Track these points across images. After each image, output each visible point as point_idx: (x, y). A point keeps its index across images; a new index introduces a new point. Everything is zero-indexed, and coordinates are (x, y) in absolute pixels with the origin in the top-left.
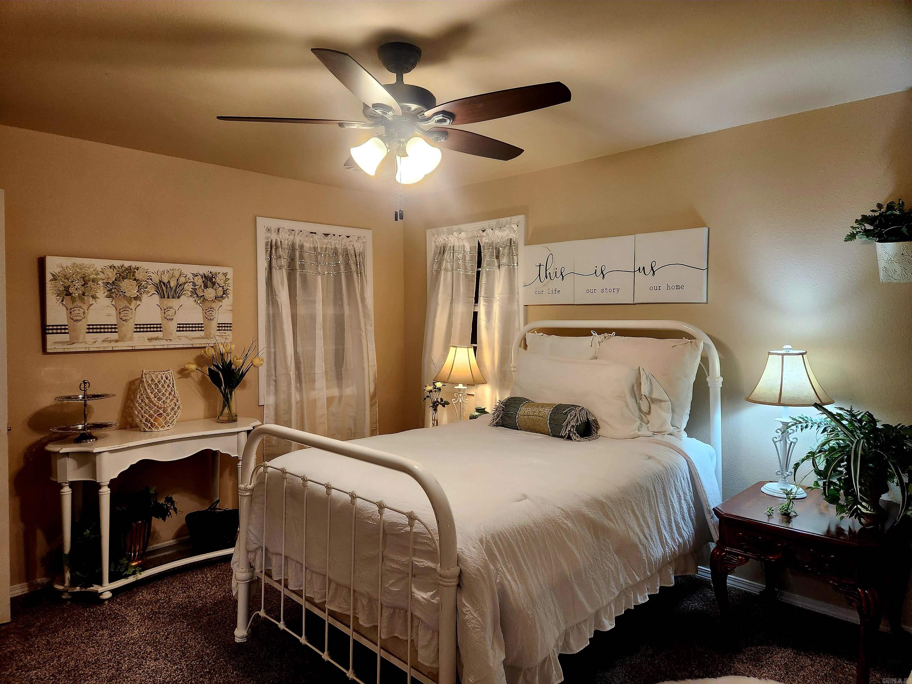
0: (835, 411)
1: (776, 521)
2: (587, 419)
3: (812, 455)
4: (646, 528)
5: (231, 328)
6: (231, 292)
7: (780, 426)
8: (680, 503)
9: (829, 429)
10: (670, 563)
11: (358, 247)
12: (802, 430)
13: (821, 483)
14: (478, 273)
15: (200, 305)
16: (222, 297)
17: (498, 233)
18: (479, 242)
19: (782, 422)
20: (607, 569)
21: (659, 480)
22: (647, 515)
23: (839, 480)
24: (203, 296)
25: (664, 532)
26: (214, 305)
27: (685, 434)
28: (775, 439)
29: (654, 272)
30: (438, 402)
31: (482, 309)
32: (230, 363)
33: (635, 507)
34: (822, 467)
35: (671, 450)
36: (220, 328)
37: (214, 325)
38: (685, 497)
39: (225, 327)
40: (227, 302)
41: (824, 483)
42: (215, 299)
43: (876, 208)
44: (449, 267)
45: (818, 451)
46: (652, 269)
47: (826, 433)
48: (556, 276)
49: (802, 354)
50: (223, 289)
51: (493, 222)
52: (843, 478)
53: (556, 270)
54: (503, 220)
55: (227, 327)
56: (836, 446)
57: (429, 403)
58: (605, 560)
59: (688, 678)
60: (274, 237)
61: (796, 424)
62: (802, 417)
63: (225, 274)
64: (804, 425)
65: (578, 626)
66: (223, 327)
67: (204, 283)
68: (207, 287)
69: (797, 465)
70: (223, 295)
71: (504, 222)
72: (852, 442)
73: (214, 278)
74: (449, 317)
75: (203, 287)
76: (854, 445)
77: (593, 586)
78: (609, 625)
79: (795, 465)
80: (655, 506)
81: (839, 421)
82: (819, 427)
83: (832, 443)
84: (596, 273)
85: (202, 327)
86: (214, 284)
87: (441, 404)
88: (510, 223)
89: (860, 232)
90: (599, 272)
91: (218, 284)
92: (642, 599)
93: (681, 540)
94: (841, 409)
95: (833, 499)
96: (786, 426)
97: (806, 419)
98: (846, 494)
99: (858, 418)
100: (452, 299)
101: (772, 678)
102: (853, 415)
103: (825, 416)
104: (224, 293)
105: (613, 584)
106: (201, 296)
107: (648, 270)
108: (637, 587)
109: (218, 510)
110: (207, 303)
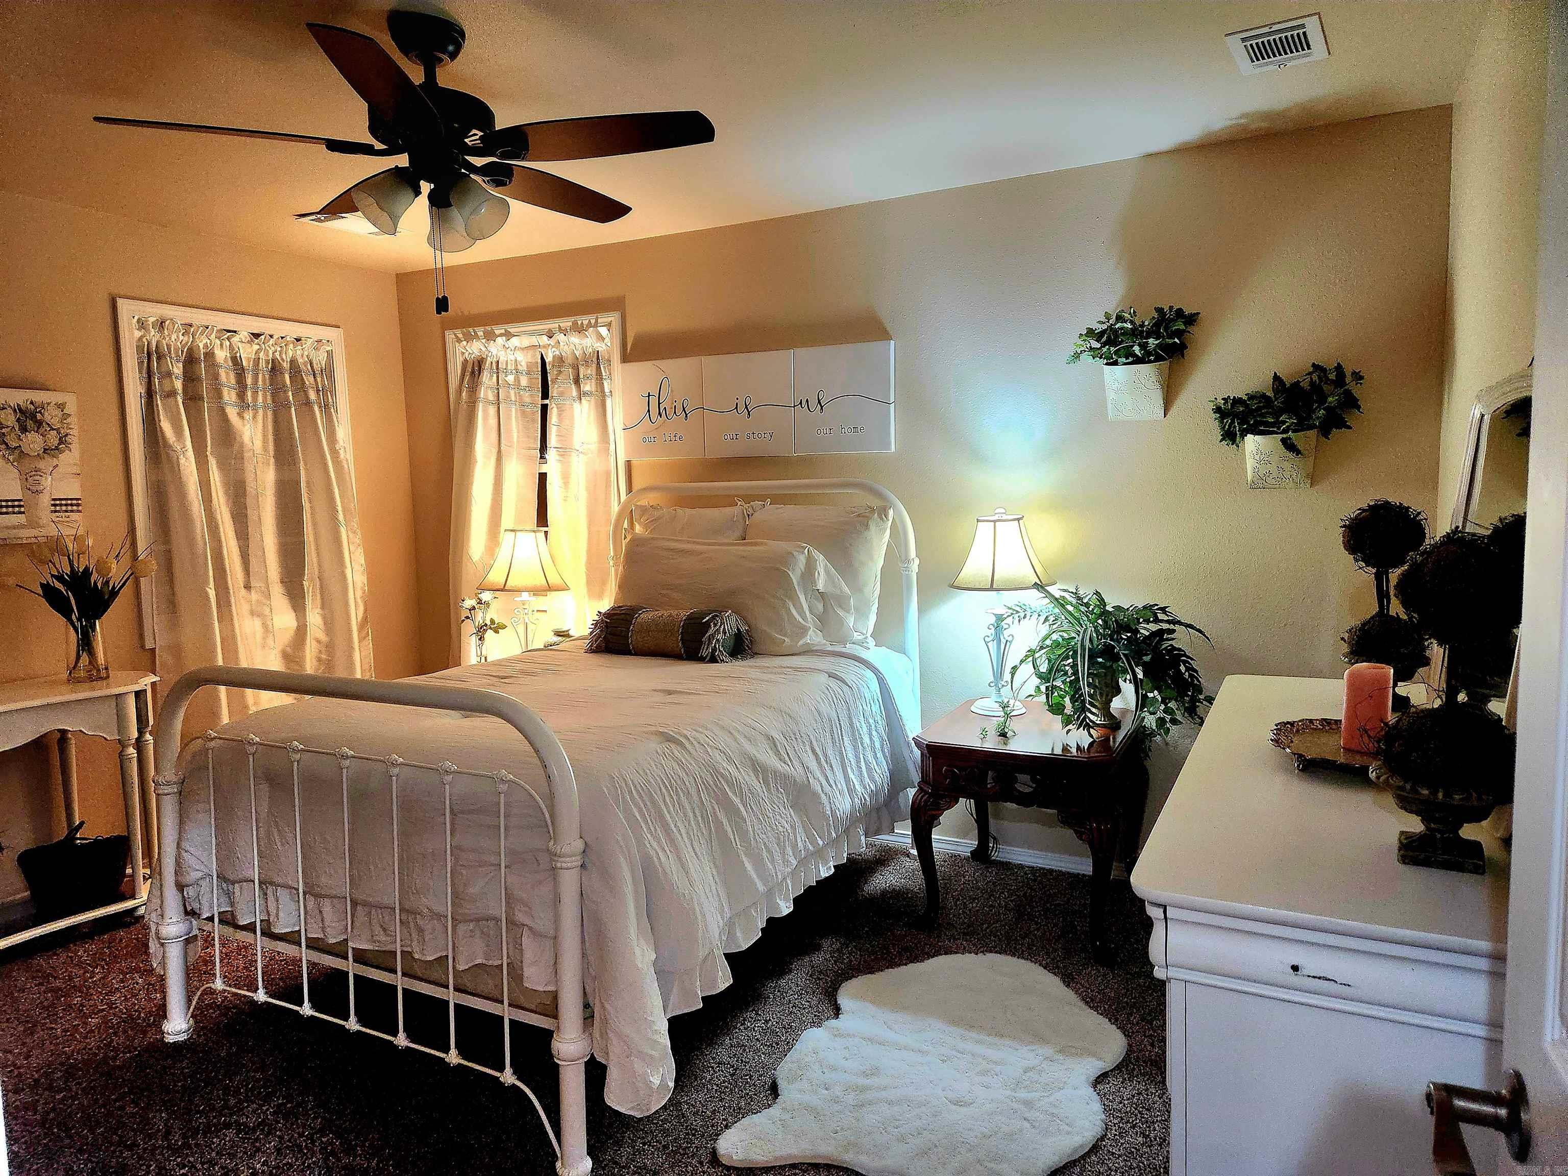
0: (1057, 594)
1: (991, 744)
2: (738, 629)
3: (1032, 652)
4: (829, 771)
5: (80, 508)
6: (74, 439)
7: (993, 620)
8: (870, 735)
9: (1051, 618)
10: (859, 820)
11: (320, 359)
12: (1019, 621)
13: (1043, 688)
14: (544, 408)
15: (15, 464)
16: (57, 448)
17: (575, 339)
18: (542, 355)
19: (995, 615)
20: (781, 829)
21: (843, 703)
22: (830, 752)
23: (1064, 682)
24: (20, 446)
25: (851, 776)
26: (41, 465)
27: (871, 642)
28: (987, 639)
29: (822, 407)
30: (486, 625)
31: (552, 467)
32: (87, 573)
33: (814, 743)
34: (1044, 668)
35: (856, 663)
36: (58, 508)
37: (45, 500)
38: (875, 726)
39: (66, 505)
40: (69, 459)
41: (1047, 688)
42: (44, 452)
43: (1104, 319)
44: (491, 397)
45: (1038, 648)
46: (819, 402)
47: (1047, 623)
48: (675, 412)
49: (1018, 520)
50: (59, 433)
51: (566, 323)
52: (1068, 680)
53: (675, 404)
54: (584, 320)
55: (72, 505)
56: (1060, 640)
57: (468, 628)
58: (778, 817)
59: (888, 968)
60: (153, 336)
61: (1012, 614)
62: (1019, 604)
63: (61, 406)
64: (1022, 615)
65: (746, 911)
66: (61, 505)
67: (19, 422)
68: (26, 431)
69: (1015, 668)
70: (59, 444)
71: (585, 322)
72: (1078, 633)
73: (40, 412)
74: (495, 481)
75: (17, 429)
76: (1081, 635)
77: (765, 854)
78: (785, 908)
79: (1012, 668)
80: (839, 741)
81: (1063, 606)
82: (1039, 615)
83: (1055, 637)
84: (736, 408)
85: (20, 506)
86: (39, 424)
87: (491, 628)
88: (596, 325)
89: (1085, 351)
90: (741, 407)
91: (48, 424)
92: (826, 871)
93: (873, 788)
94: (1065, 591)
95: (1056, 709)
96: (1000, 618)
97: (1024, 607)
98: (1073, 700)
99: (1085, 601)
100: (499, 452)
101: (991, 952)
102: (1079, 598)
103: (1047, 601)
104: (61, 442)
105: (789, 850)
106: (15, 448)
107: (813, 402)
108: (819, 854)
109: (79, 841)
110: (26, 461)
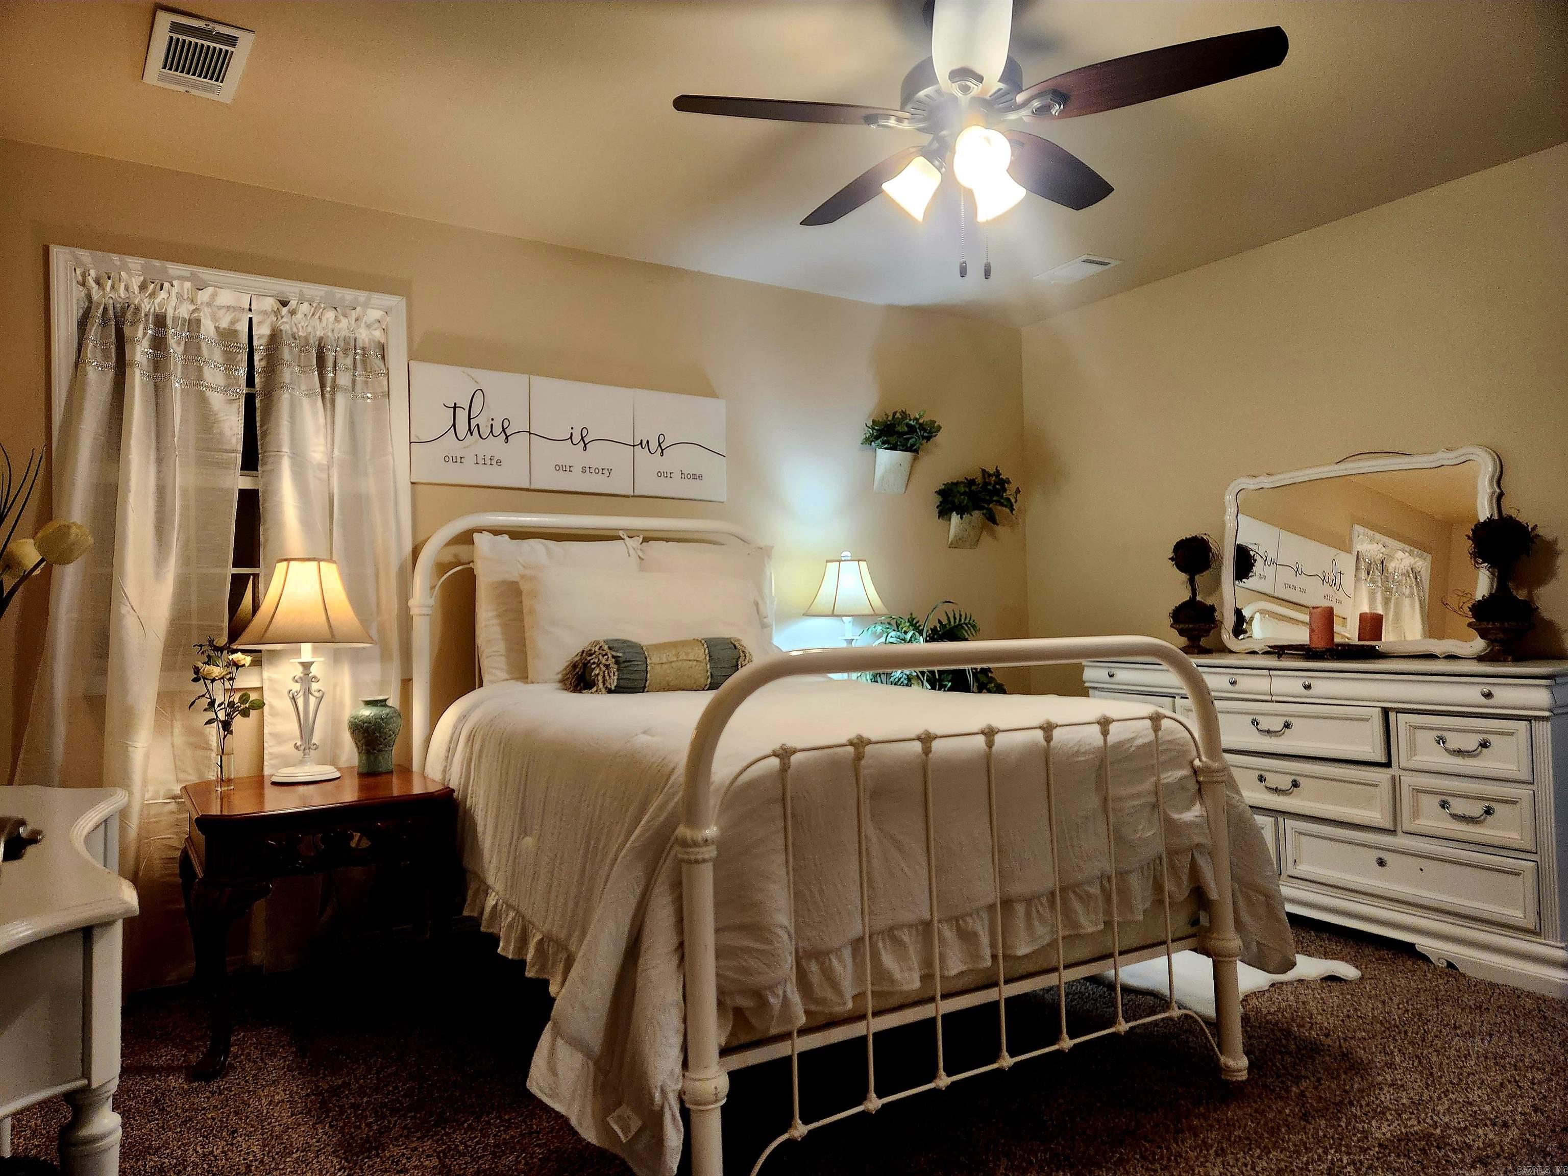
29: (662, 451)
30: (233, 705)
46: (660, 445)
48: (491, 431)
49: (859, 561)
51: (314, 290)
53: (492, 422)
54: (344, 294)
71: (349, 297)
84: (571, 438)
87: (239, 710)
88: (366, 305)
90: (577, 438)
107: (654, 445)
